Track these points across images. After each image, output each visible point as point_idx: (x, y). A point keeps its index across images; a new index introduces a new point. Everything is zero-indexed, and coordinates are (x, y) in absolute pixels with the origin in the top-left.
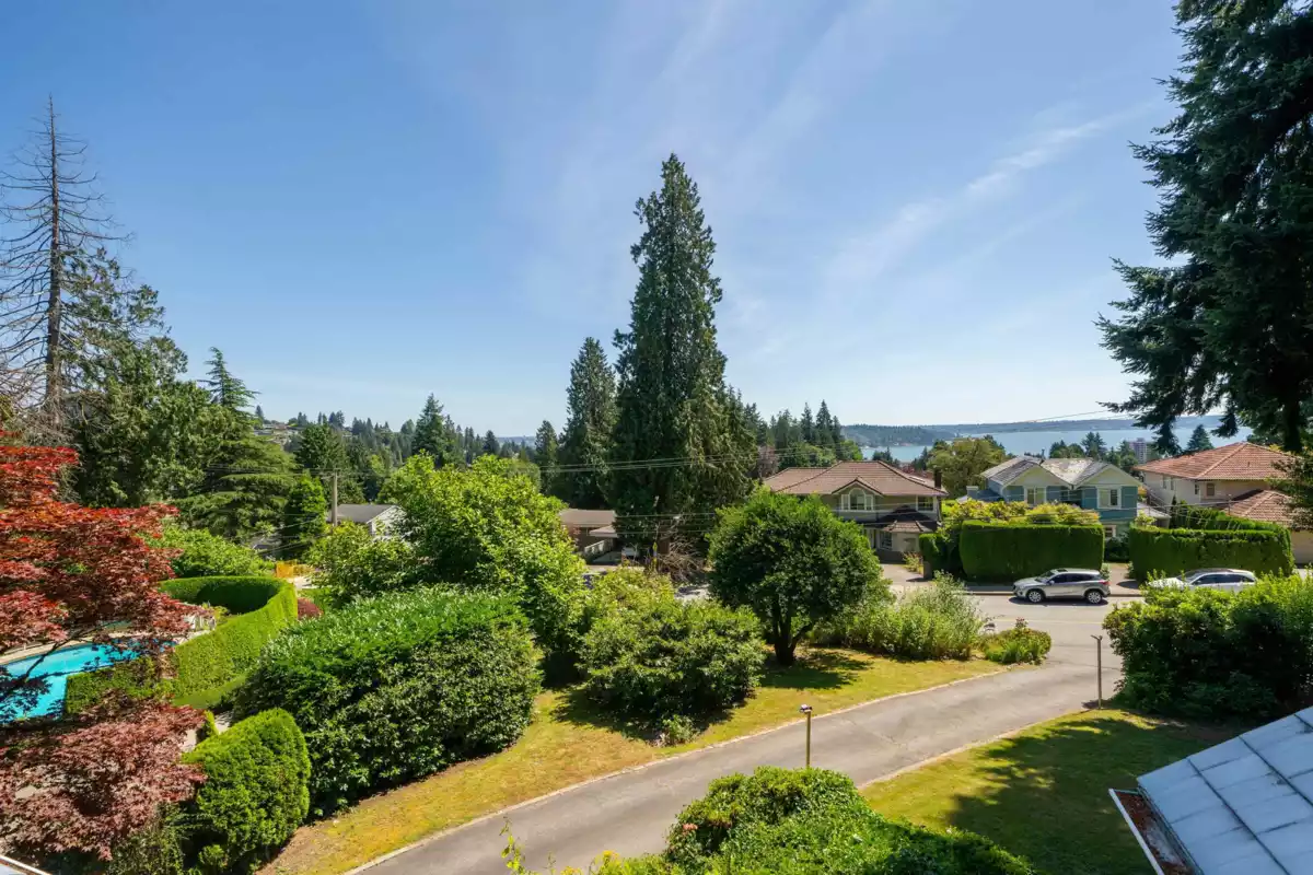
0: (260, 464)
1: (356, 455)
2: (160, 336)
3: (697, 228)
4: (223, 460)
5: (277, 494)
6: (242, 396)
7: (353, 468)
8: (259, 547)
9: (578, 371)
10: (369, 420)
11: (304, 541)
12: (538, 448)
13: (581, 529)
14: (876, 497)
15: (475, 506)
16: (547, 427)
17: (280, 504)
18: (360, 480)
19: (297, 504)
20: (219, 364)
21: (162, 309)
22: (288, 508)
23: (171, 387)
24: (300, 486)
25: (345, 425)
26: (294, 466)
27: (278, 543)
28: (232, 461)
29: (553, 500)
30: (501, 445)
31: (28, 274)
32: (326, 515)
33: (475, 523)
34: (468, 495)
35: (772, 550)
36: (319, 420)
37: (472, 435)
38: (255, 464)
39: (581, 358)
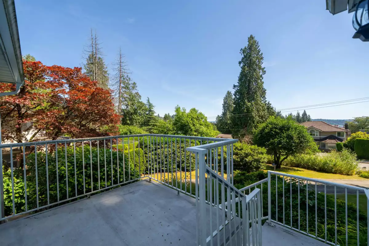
2: (136, 92)
3: (258, 54)
6: (153, 107)
9: (225, 99)
14: (320, 132)
16: (218, 116)
20: (148, 100)
21: (137, 86)
23: (139, 102)
31: (116, 81)
35: (274, 133)
38: (154, 121)
39: (226, 96)
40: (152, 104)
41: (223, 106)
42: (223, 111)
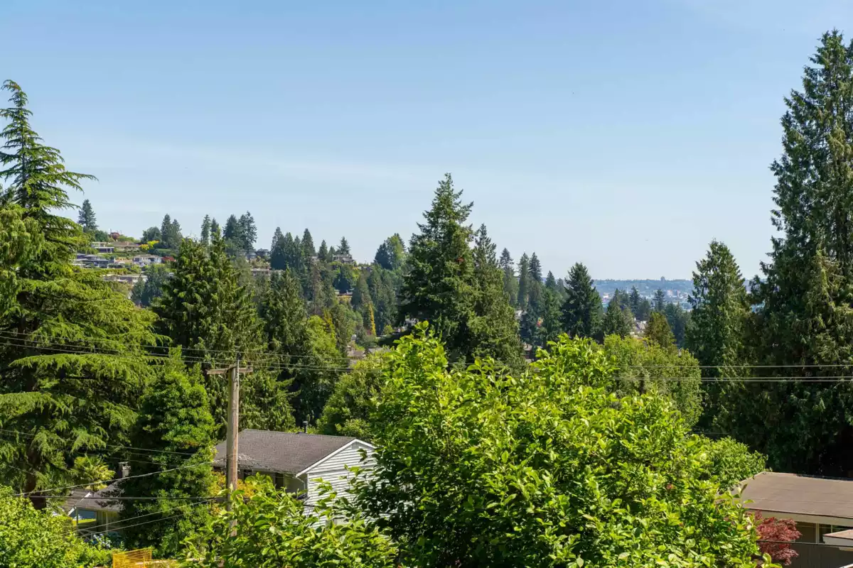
0: (89, 332)
1: (278, 315)
4: (18, 322)
5: (117, 399)
6: (58, 185)
7: (271, 347)
8: (82, 511)
9: (801, 120)
10: (307, 235)
11: (166, 507)
12: (696, 311)
13: (801, 526)
15: (539, 463)
16: (719, 258)
17: (124, 422)
18: (284, 376)
19: (154, 423)
20: (18, 115)
22: (137, 433)
24: (162, 384)
25: (257, 246)
26: (152, 339)
27: (117, 508)
28: (35, 324)
29: (729, 447)
30: (606, 298)
32: (215, 452)
33: (540, 503)
34: (523, 433)
36: (204, 234)
37: (536, 276)
38: (77, 333)
39: (809, 86)
40: (50, 154)
41: (782, 189)
42: (782, 235)
